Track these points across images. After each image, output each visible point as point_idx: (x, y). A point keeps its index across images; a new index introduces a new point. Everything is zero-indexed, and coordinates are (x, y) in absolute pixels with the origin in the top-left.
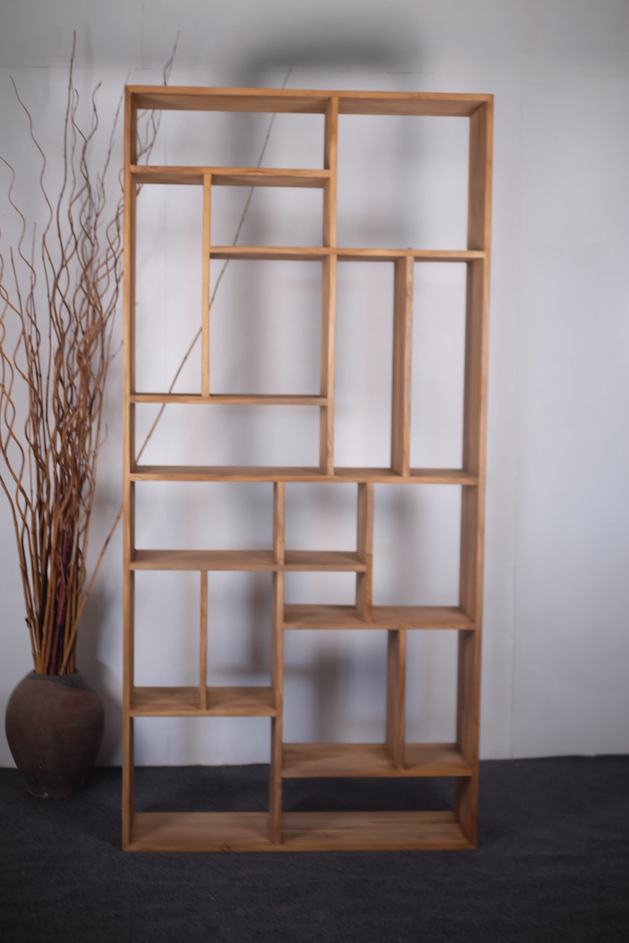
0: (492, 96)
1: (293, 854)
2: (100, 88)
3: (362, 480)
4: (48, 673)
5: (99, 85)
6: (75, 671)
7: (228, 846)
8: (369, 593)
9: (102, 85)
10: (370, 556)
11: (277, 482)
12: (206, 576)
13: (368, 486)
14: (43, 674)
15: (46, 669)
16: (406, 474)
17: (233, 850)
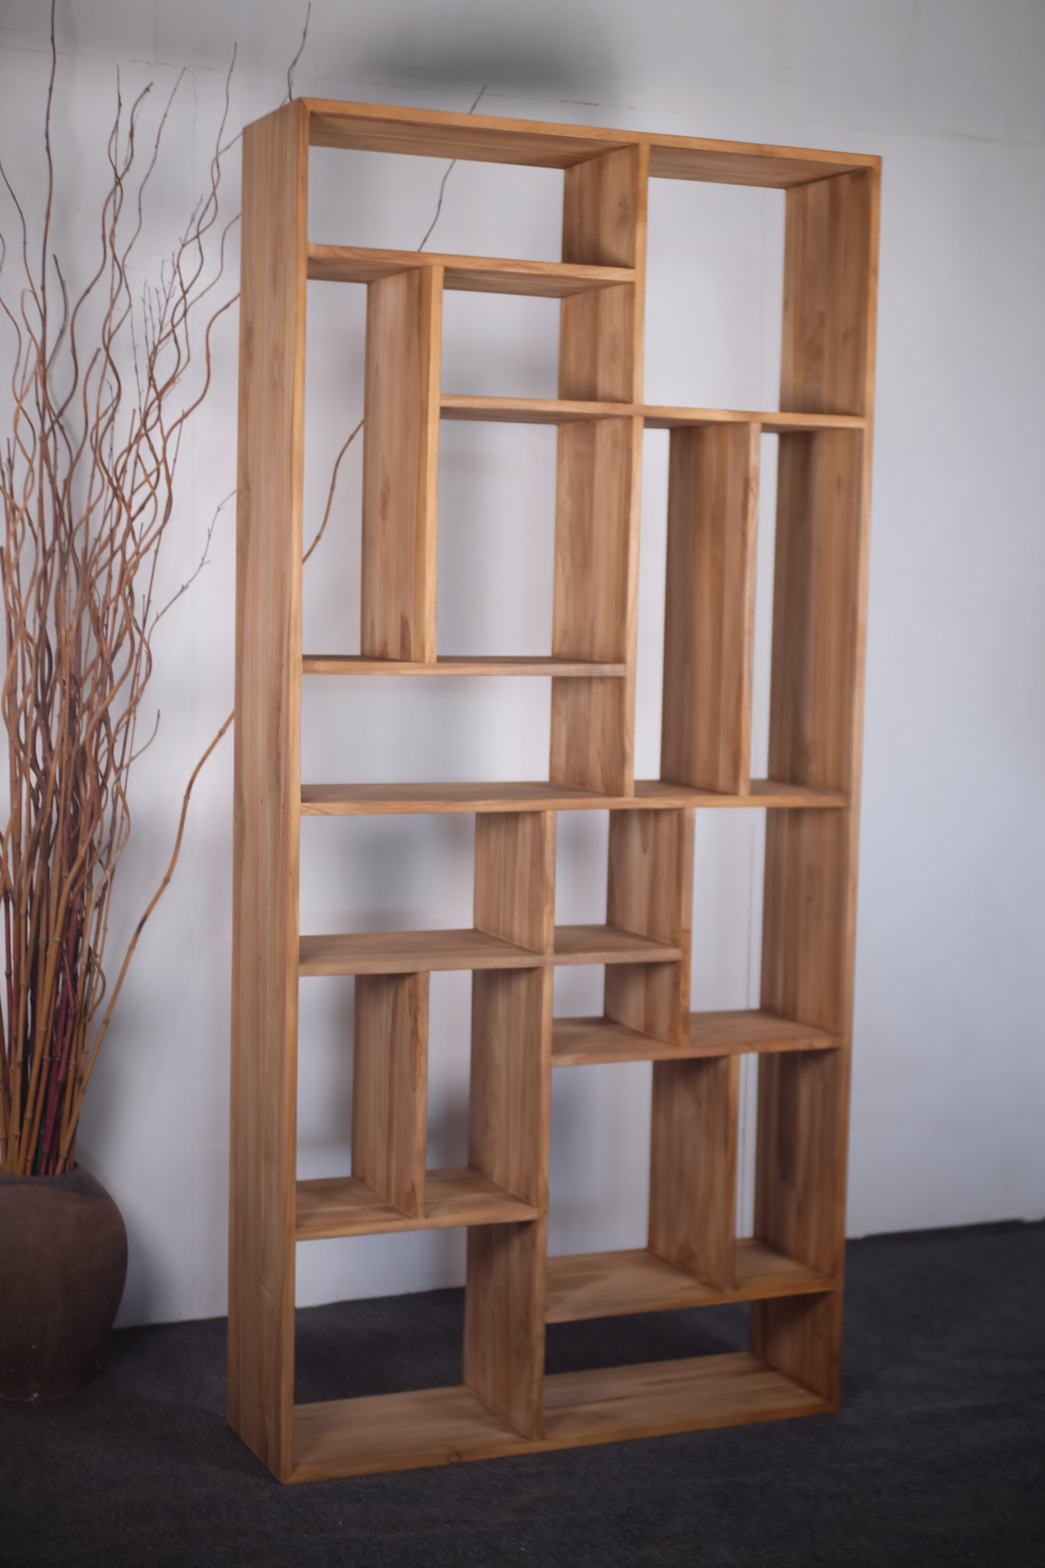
0: (879, 159)
2: (148, 94)
4: (34, 1172)
5: (148, 90)
7: (457, 1454)
8: (686, 996)
9: (151, 89)
10: (688, 932)
11: (544, 811)
12: (427, 981)
13: (687, 812)
14: (24, 1173)
15: (29, 1164)
16: (743, 789)
17: (466, 1459)
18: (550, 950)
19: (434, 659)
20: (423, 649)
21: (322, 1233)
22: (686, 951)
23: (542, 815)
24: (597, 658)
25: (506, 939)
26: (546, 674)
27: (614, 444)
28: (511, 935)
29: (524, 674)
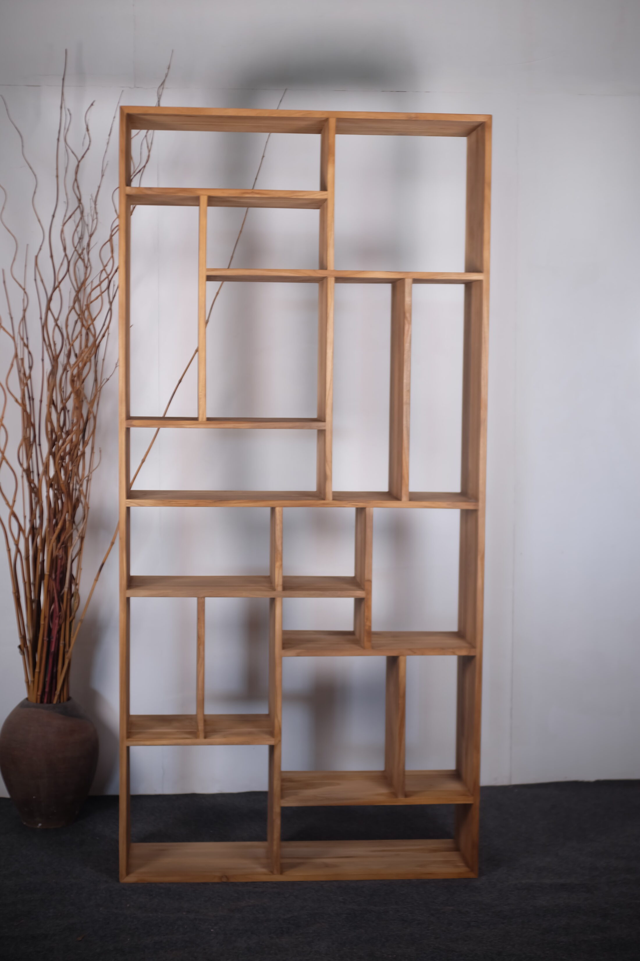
0: (490, 117)
1: (293, 883)
2: (93, 107)
3: (361, 505)
4: (42, 702)
5: (92, 105)
6: (69, 699)
7: (226, 877)
8: (369, 619)
9: (95, 104)
10: (370, 581)
11: (275, 507)
12: (203, 603)
13: (367, 510)
14: (37, 702)
15: (39, 697)
16: (405, 498)
17: (232, 880)
18: (280, 588)
19: (205, 419)
21: (142, 743)
22: (369, 592)
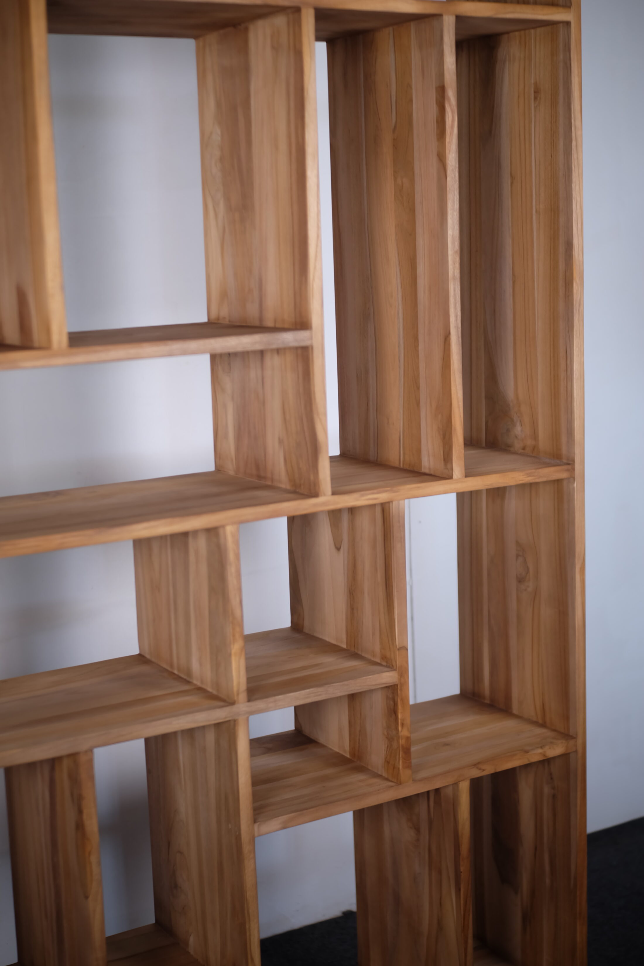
11: (223, 527)
12: (91, 761)
13: (394, 506)
18: (243, 696)
19: (64, 340)
20: (48, 331)
22: (403, 672)
23: (221, 531)
24: (269, 323)
25: (182, 676)
26: (203, 352)
27: (276, 48)
28: (189, 672)
29: (185, 353)
